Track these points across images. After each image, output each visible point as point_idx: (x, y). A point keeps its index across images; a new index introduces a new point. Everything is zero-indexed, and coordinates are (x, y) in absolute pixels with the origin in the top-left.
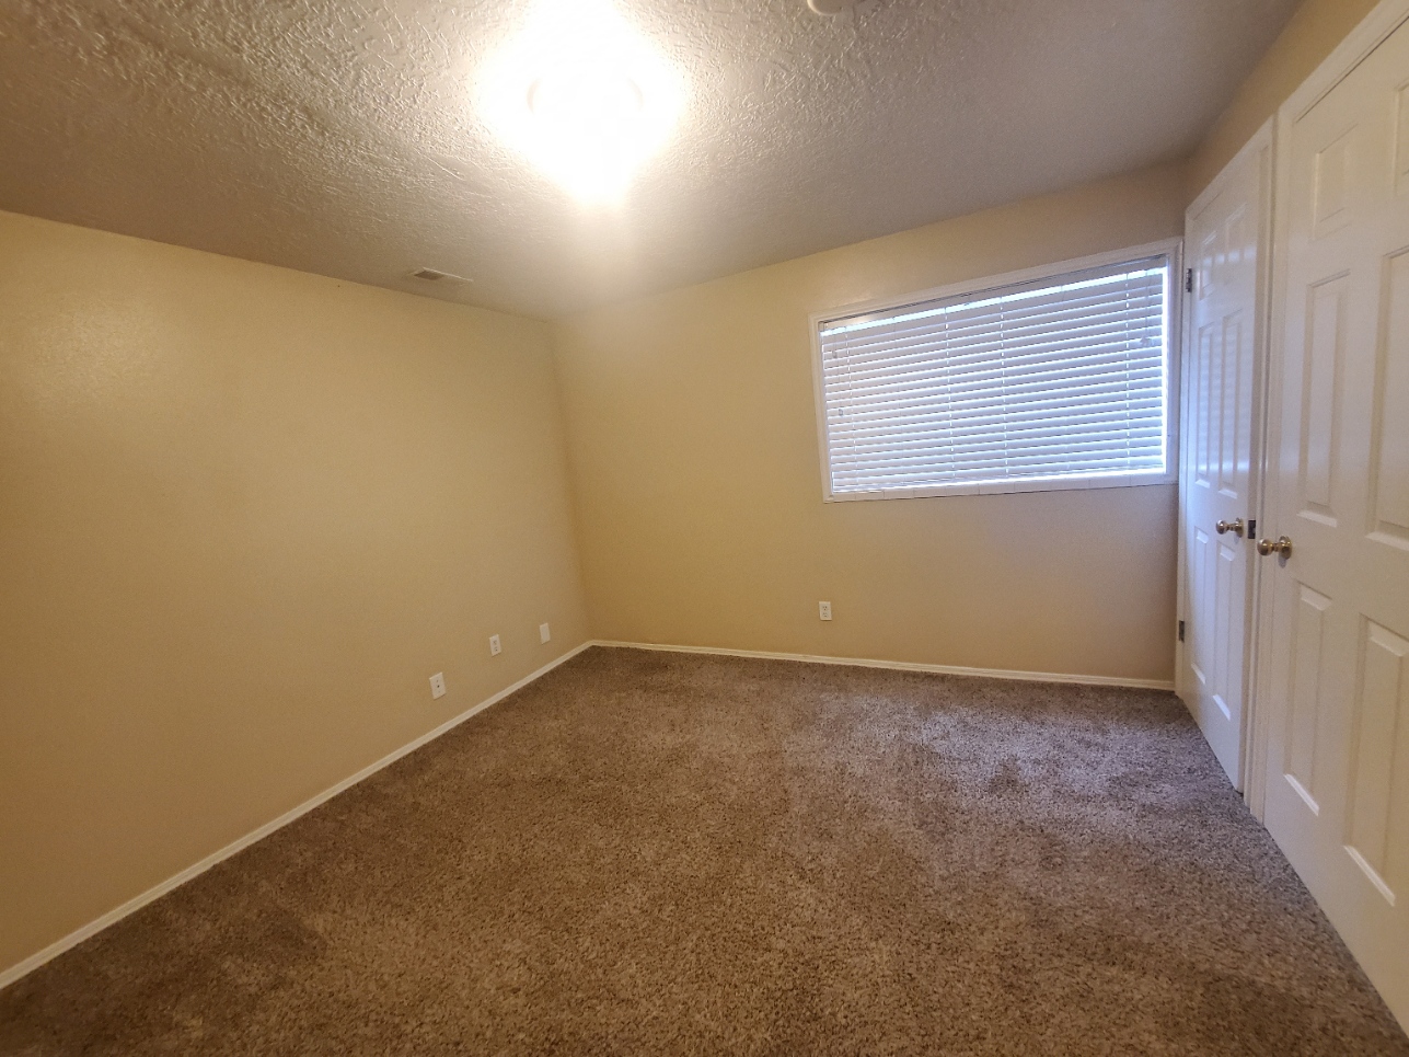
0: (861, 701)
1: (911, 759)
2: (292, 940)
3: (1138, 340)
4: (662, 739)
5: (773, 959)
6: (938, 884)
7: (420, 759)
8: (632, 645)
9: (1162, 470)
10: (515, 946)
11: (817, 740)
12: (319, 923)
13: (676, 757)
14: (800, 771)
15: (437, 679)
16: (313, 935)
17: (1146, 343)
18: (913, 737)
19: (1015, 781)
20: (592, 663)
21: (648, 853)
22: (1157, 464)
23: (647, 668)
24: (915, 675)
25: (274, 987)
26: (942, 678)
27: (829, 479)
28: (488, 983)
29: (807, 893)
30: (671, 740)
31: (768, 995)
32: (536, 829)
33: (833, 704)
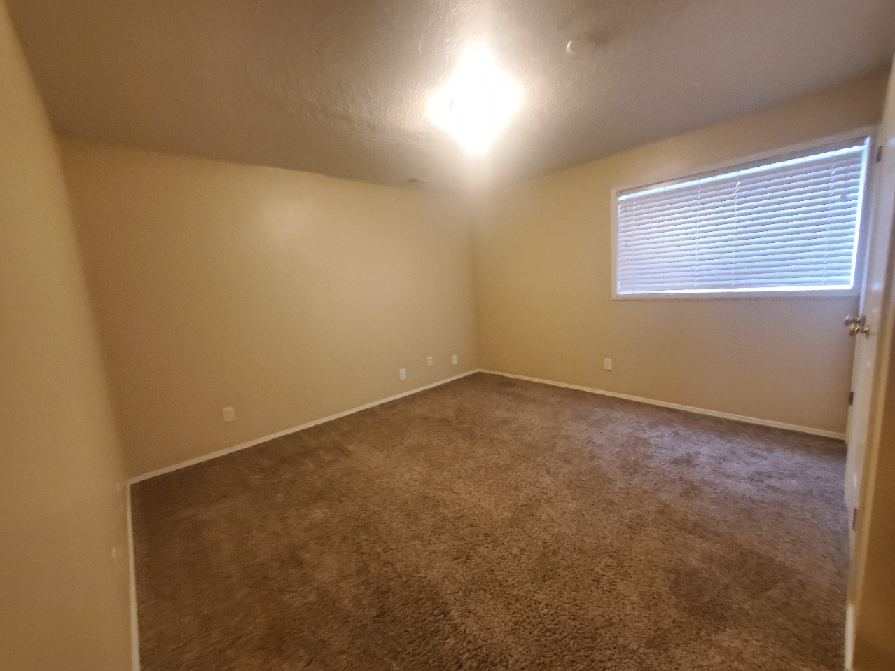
0: (618, 415)
1: (632, 442)
2: (341, 451)
3: (838, 197)
4: (502, 414)
5: (521, 495)
6: (616, 489)
7: (393, 404)
8: (499, 373)
9: (849, 287)
10: (419, 469)
11: (583, 426)
12: (351, 448)
13: (506, 422)
14: (567, 437)
15: (403, 371)
16: (348, 451)
17: (844, 199)
18: (640, 434)
19: (690, 462)
20: (477, 379)
21: (481, 452)
22: (847, 282)
23: (504, 384)
24: (659, 408)
25: (335, 461)
26: (676, 411)
27: (616, 288)
28: (407, 476)
29: (548, 480)
30: (506, 415)
31: (515, 504)
32: (435, 436)
33: (600, 413)
